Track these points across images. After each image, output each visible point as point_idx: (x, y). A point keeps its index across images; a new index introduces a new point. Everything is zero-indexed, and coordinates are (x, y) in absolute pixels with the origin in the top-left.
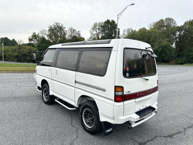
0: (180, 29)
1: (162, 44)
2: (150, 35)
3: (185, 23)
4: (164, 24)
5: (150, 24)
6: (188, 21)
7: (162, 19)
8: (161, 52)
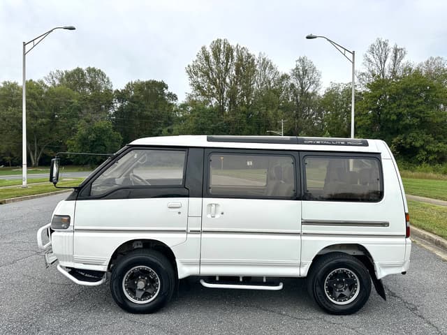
0: (121, 96)
1: (96, 125)
2: (57, 101)
3: (128, 86)
4: (85, 80)
5: (50, 74)
6: (133, 82)
7: (80, 67)
8: (93, 141)
